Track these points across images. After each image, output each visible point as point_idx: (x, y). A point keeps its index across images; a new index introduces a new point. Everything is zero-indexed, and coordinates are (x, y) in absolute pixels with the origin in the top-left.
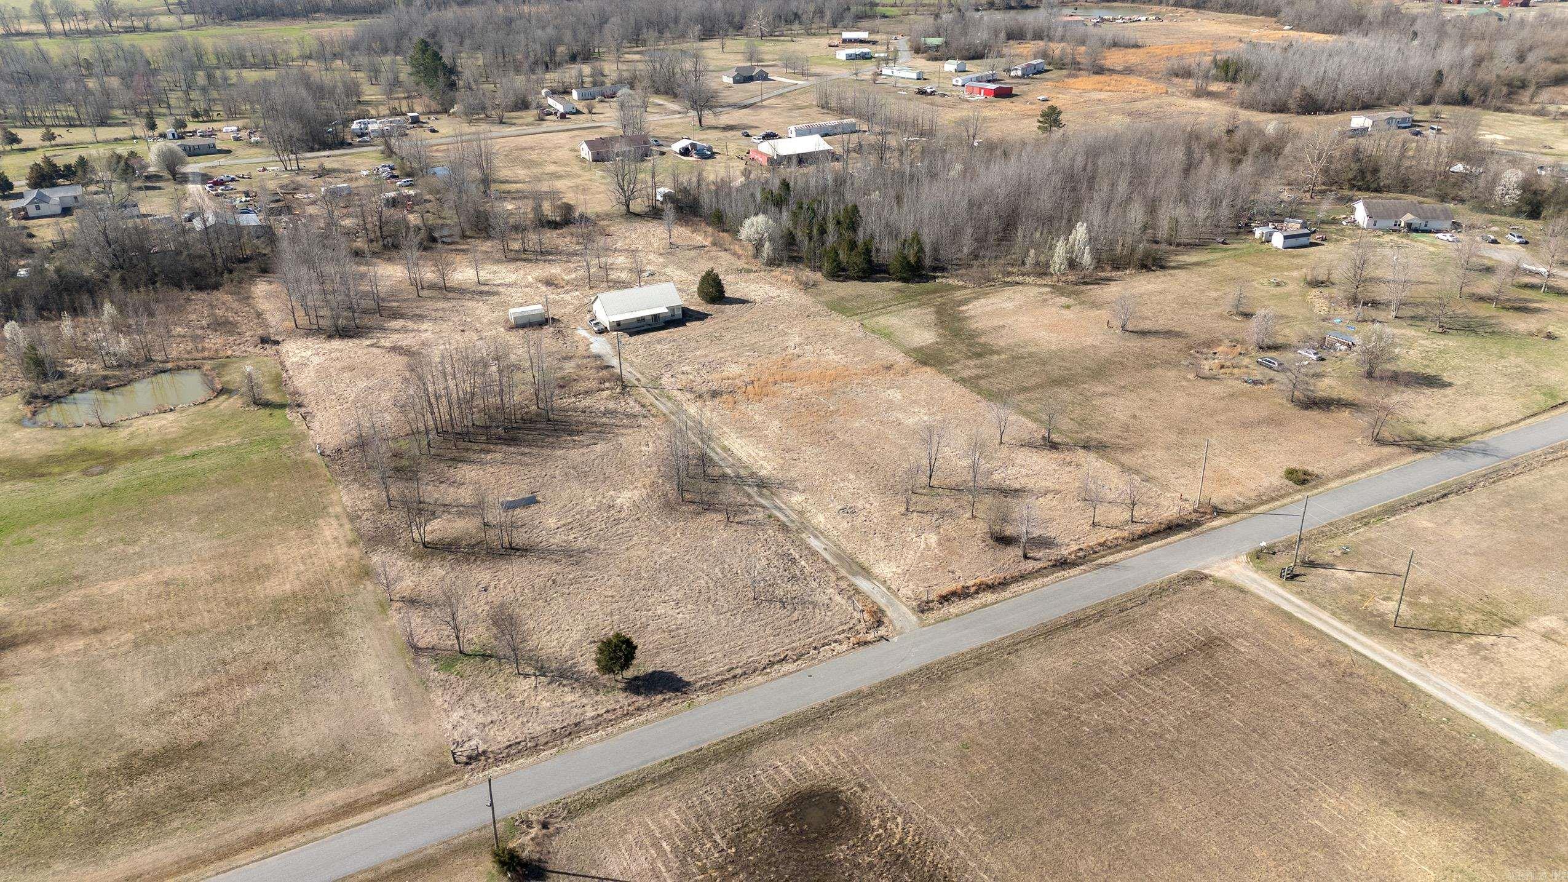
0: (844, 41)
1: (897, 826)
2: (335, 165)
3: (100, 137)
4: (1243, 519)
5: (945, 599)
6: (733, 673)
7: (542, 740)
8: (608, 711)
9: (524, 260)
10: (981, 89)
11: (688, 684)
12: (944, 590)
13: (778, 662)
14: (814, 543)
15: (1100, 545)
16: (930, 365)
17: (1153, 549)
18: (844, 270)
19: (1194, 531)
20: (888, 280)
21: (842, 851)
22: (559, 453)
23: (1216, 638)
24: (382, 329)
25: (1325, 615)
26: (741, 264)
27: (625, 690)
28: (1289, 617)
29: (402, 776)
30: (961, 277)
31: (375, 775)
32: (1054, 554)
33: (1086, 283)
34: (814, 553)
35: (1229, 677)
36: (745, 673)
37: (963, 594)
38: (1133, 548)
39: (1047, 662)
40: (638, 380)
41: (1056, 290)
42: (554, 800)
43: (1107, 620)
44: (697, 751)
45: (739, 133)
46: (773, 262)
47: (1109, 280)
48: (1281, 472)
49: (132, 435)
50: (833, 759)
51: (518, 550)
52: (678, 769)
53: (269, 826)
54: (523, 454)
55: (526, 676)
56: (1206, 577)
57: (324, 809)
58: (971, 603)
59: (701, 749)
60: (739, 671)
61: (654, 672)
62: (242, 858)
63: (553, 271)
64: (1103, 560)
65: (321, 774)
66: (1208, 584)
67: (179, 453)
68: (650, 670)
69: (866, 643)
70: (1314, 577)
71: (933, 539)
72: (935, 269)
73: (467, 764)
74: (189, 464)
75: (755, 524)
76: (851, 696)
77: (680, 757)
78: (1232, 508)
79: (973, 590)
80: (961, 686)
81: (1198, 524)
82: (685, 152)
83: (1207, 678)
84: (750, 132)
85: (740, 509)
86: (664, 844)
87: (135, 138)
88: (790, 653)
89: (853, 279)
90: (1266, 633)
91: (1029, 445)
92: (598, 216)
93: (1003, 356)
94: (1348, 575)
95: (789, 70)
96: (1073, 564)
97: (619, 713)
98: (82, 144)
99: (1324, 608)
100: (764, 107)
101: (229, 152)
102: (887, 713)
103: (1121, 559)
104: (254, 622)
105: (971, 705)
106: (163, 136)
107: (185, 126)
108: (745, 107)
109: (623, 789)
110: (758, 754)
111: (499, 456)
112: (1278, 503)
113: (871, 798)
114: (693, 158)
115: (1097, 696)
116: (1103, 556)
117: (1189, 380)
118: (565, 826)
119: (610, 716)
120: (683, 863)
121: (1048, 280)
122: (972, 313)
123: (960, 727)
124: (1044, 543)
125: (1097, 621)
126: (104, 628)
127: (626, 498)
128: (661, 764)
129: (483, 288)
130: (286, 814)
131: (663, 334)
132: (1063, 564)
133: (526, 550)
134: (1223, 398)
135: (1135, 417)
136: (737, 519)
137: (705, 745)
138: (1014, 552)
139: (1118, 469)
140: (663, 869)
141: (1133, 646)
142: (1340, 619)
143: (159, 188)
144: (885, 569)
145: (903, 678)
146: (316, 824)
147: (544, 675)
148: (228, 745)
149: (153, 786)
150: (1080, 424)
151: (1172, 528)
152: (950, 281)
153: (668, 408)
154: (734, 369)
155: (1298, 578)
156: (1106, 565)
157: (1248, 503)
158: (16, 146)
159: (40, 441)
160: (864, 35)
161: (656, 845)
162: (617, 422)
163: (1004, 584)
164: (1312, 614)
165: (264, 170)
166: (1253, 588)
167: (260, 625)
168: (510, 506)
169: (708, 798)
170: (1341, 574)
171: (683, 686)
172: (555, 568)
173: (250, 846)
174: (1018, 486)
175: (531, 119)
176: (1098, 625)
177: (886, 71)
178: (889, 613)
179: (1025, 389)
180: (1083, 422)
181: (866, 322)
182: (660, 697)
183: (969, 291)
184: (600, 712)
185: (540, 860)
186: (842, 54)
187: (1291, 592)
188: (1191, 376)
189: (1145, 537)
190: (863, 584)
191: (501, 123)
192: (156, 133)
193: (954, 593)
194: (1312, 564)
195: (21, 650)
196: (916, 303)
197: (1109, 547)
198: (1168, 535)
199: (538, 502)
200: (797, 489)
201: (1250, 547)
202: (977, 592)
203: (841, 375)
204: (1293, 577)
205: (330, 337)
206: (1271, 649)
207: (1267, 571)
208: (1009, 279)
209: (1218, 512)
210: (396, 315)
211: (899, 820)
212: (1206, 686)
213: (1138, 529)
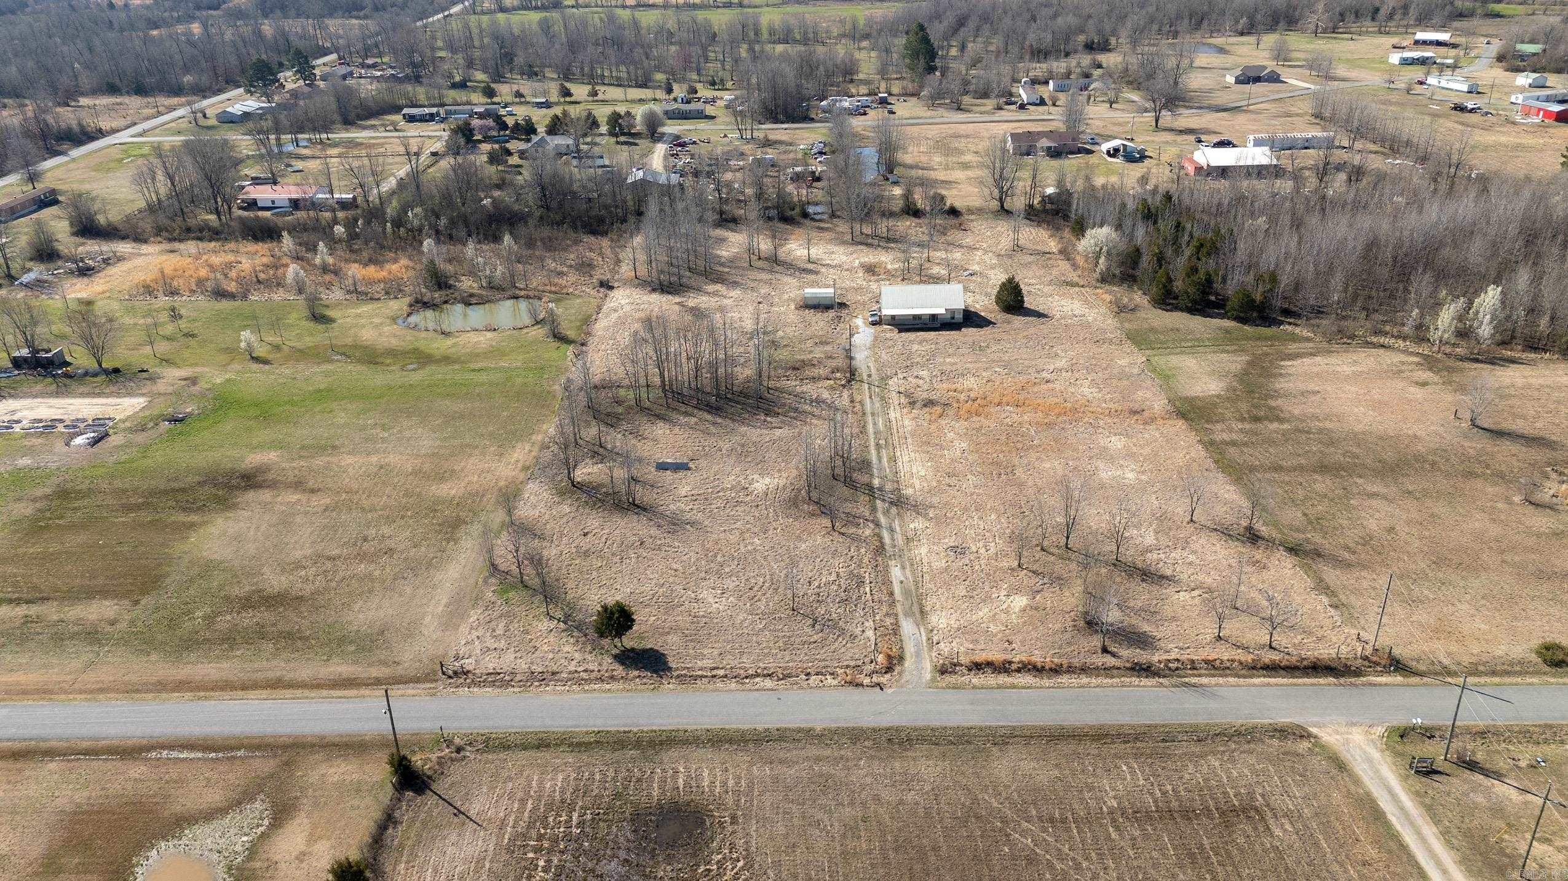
0: (1417, 42)
1: (733, 869)
2: (784, 138)
3: (629, 97)
4: (1425, 685)
5: (977, 667)
6: (714, 672)
7: (518, 678)
8: (585, 671)
9: (867, 245)
10: (1539, 110)
11: (670, 669)
12: (980, 657)
13: (764, 676)
14: (896, 573)
15: (1207, 662)
16: (1186, 419)
17: (1268, 684)
18: (1176, 298)
19: (1342, 680)
20: (1222, 317)
21: (665, 871)
22: (744, 429)
23: (1256, 810)
24: (699, 290)
25: (1430, 831)
26: (1073, 276)
27: (615, 657)
28: (1378, 816)
29: (400, 671)
30: (1314, 328)
31: (385, 663)
32: (1142, 656)
33: (1477, 361)
34: (887, 582)
35: (1229, 855)
36: (726, 676)
37: (1003, 668)
38: (1245, 677)
39: (1027, 766)
40: (870, 376)
41: (1430, 363)
42: (482, 732)
43: (1139, 744)
44: (625, 732)
45: (1192, 138)
46: (1105, 279)
47: (1513, 361)
48: (1536, 643)
49: (455, 345)
50: (731, 783)
51: (639, 507)
52: (598, 742)
53: (288, 676)
54: (714, 424)
55: (552, 618)
56: (1310, 735)
57: (332, 677)
58: (1003, 679)
59: (629, 732)
60: (721, 672)
61: (651, 649)
62: (252, 694)
63: (883, 259)
64: (1194, 680)
65: (352, 648)
66: (1304, 745)
67: (472, 366)
68: (649, 646)
69: (859, 685)
70: (1460, 783)
71: (1020, 601)
72: (1287, 312)
73: (450, 677)
74: (471, 376)
75: (856, 539)
76: (799, 730)
77: (608, 732)
78: (1422, 667)
79: (1014, 666)
80: (914, 759)
81: (1358, 673)
82: (1114, 153)
83: (1201, 847)
84: (1203, 137)
85: (852, 519)
86: (530, 802)
87: (655, 100)
88: (780, 671)
89: (1182, 310)
90: (1326, 826)
91: (1225, 532)
92: (969, 210)
93: (1286, 426)
94: (1514, 795)
95: (1313, 73)
96: (1156, 674)
97: (593, 675)
98: (614, 102)
99: (1437, 822)
100: (1245, 111)
101: (713, 118)
102: (818, 759)
103: (1217, 685)
104: (409, 513)
105: (908, 781)
106: (675, 100)
107: (696, 92)
108: (1225, 110)
109: (542, 743)
110: (669, 756)
111: (694, 420)
112: (1496, 680)
113: (733, 833)
114: (1118, 161)
115: (1052, 820)
116: (1200, 676)
117: (1510, 503)
118: (472, 757)
119: (584, 675)
120: (530, 825)
121: (1425, 349)
122: (1291, 371)
123: (877, 798)
124: (1142, 641)
125: (1126, 742)
126: (319, 490)
127: (761, 484)
128: (587, 733)
129: (810, 266)
130: (305, 671)
131: (932, 335)
132: (1144, 670)
133: (645, 510)
134: (1539, 535)
135: (1391, 530)
136: (843, 530)
137: (635, 730)
138: (1096, 641)
139: (1309, 582)
140: (511, 824)
141: (1142, 782)
142: (1448, 842)
143: (636, 144)
144: (941, 620)
145: (863, 731)
146: (318, 686)
147: (565, 623)
148: (317, 603)
149: (248, 619)
150: (1311, 523)
151: (1317, 668)
152: (1298, 330)
153: (872, 408)
154: (970, 382)
155: (1436, 777)
156: (1194, 686)
157: (1454, 668)
158: (568, 99)
159: (395, 336)
160: (1444, 36)
161: (523, 802)
162: (817, 412)
163: (1056, 671)
164: (1412, 824)
165: (725, 136)
166: (1361, 769)
167: (411, 517)
168: (662, 467)
169: (598, 777)
170: (1501, 789)
171: (663, 670)
172: (654, 531)
173: (265, 688)
174: (1169, 573)
175: (989, 108)
176: (1123, 746)
177: (1432, 80)
178: (908, 663)
179: (1277, 468)
180: (1316, 523)
181: (1155, 360)
182: (636, 673)
183: (1311, 345)
184: (579, 669)
185: (429, 777)
186: (1395, 58)
187: (1409, 791)
188: (1517, 499)
189: (1272, 669)
190: (907, 627)
191: (959, 109)
192: (672, 97)
193: (989, 664)
194: (1472, 766)
195: (261, 491)
196: (1233, 348)
197: (1214, 667)
198: (1308, 675)
199: (689, 469)
200: (925, 516)
201: (1400, 720)
202: (1019, 670)
203: (1074, 412)
204: (1429, 772)
205: (654, 290)
206: (1316, 844)
207: (1397, 754)
208: (1374, 340)
209: (1397, 665)
210: (720, 279)
211: (740, 864)
212: (1192, 856)
213: (1269, 657)
